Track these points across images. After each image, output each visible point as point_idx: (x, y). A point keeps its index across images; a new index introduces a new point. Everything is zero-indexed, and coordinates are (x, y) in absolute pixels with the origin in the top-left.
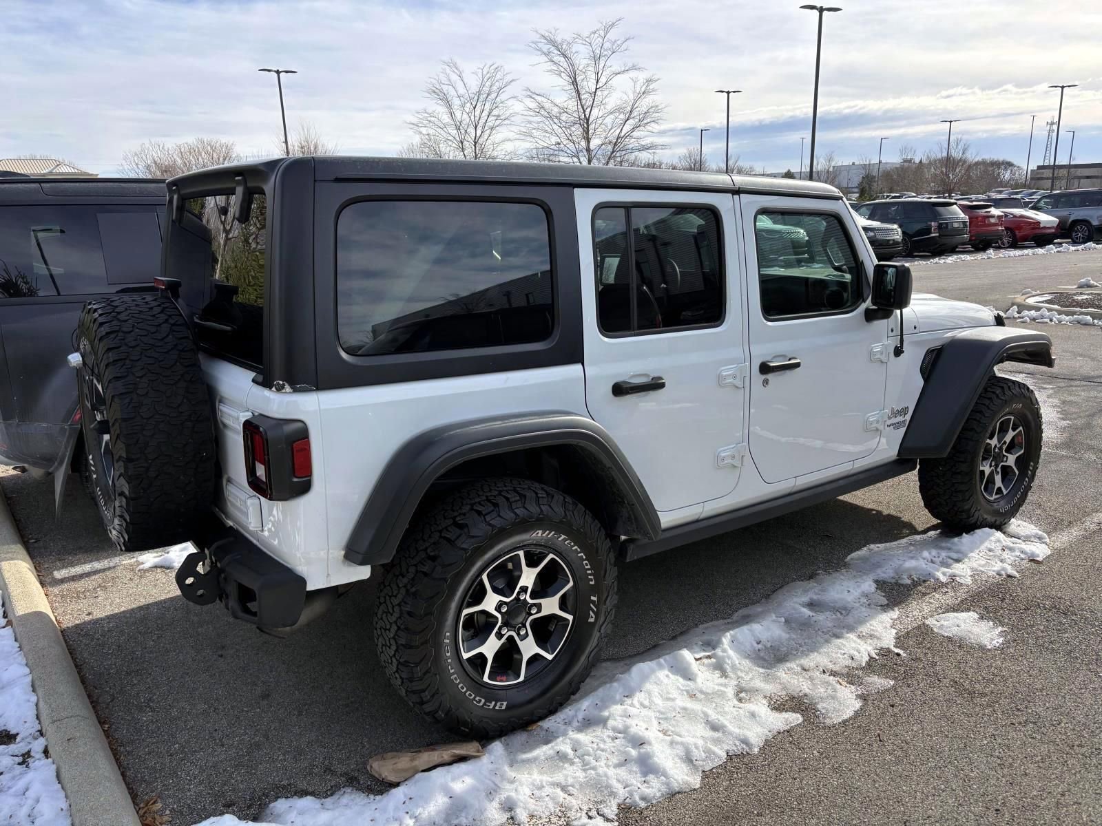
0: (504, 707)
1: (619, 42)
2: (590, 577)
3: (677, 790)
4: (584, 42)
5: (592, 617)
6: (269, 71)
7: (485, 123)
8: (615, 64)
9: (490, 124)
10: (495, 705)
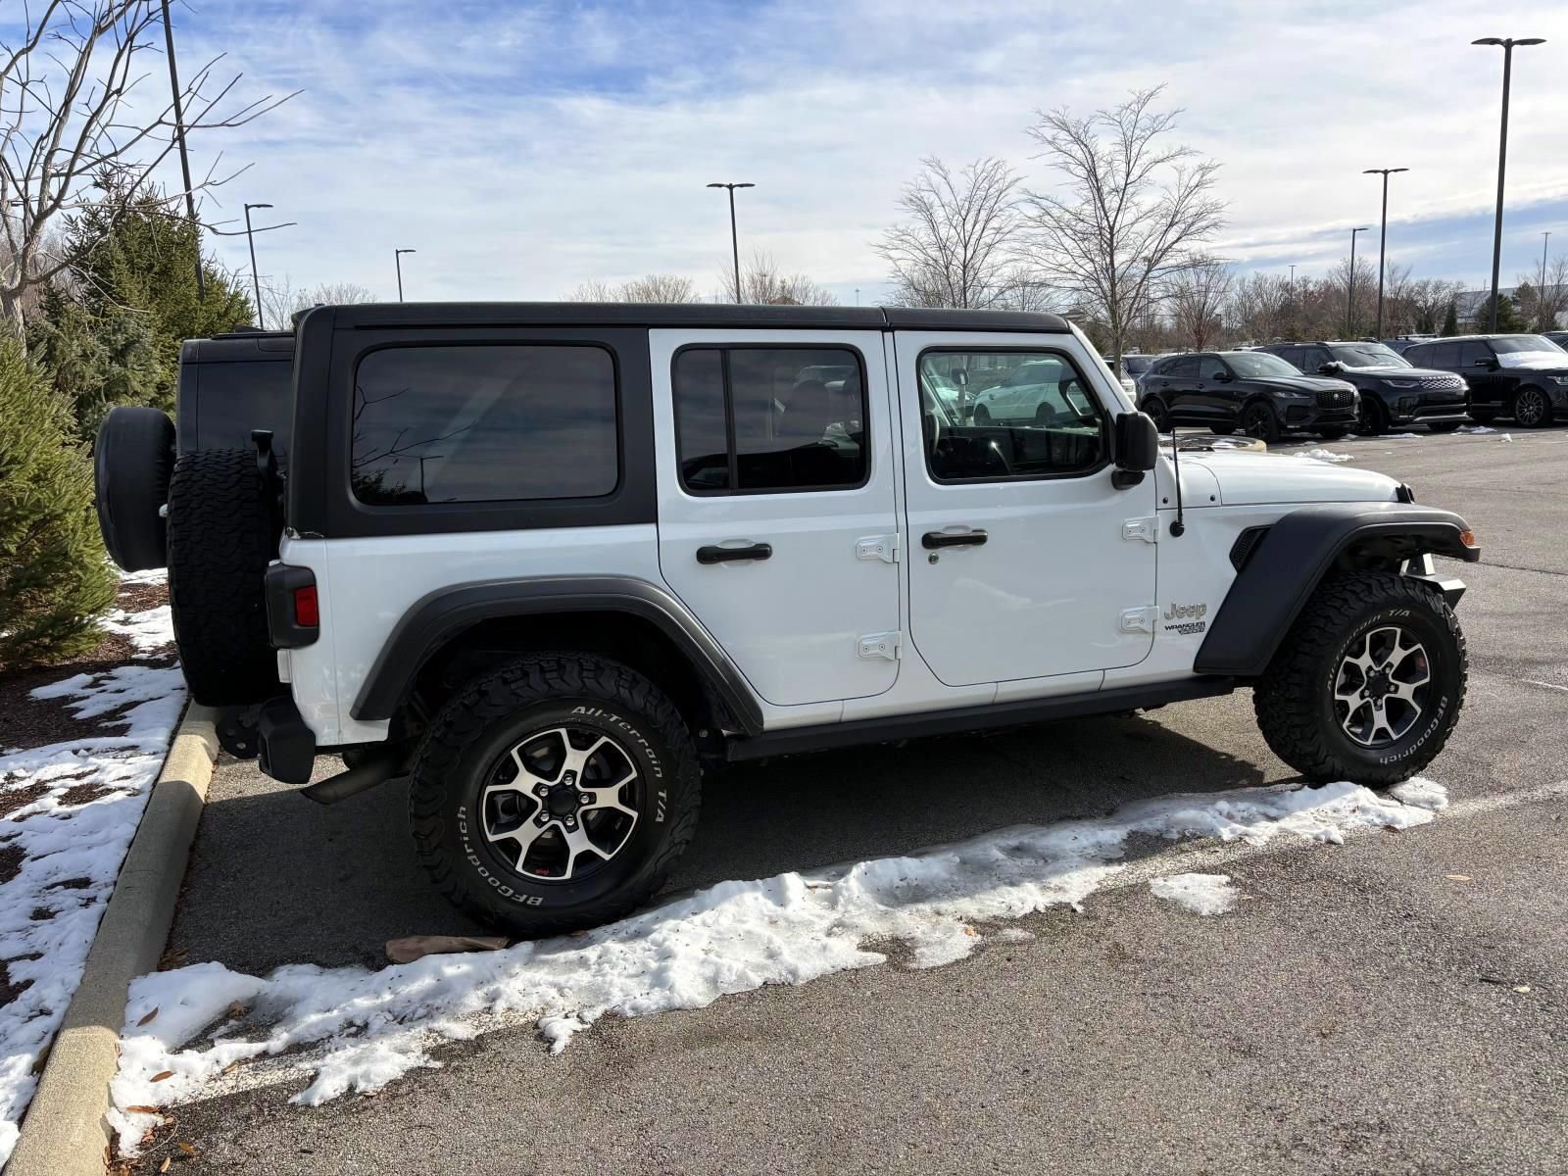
0: (538, 903)
1: (1161, 118)
2: (656, 769)
3: (678, 1006)
4: (1111, 122)
5: (660, 816)
6: (720, 186)
7: (979, 240)
8: (1155, 147)
9: (987, 239)
10: (527, 899)
